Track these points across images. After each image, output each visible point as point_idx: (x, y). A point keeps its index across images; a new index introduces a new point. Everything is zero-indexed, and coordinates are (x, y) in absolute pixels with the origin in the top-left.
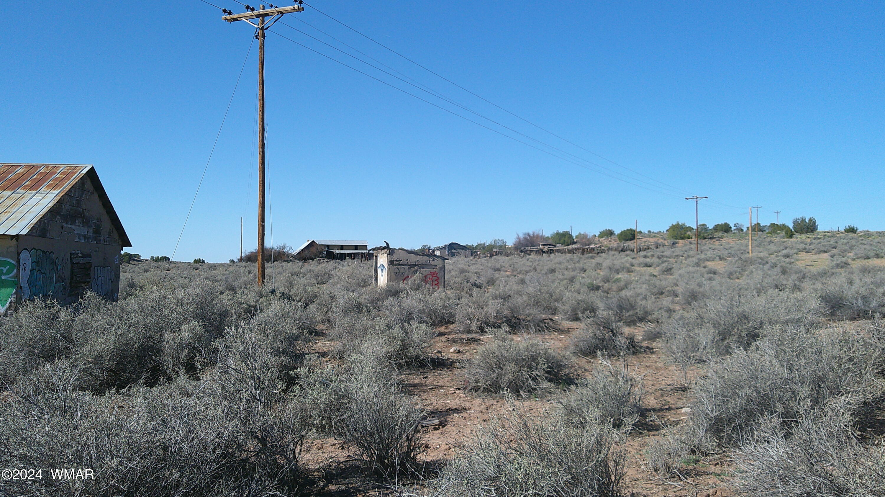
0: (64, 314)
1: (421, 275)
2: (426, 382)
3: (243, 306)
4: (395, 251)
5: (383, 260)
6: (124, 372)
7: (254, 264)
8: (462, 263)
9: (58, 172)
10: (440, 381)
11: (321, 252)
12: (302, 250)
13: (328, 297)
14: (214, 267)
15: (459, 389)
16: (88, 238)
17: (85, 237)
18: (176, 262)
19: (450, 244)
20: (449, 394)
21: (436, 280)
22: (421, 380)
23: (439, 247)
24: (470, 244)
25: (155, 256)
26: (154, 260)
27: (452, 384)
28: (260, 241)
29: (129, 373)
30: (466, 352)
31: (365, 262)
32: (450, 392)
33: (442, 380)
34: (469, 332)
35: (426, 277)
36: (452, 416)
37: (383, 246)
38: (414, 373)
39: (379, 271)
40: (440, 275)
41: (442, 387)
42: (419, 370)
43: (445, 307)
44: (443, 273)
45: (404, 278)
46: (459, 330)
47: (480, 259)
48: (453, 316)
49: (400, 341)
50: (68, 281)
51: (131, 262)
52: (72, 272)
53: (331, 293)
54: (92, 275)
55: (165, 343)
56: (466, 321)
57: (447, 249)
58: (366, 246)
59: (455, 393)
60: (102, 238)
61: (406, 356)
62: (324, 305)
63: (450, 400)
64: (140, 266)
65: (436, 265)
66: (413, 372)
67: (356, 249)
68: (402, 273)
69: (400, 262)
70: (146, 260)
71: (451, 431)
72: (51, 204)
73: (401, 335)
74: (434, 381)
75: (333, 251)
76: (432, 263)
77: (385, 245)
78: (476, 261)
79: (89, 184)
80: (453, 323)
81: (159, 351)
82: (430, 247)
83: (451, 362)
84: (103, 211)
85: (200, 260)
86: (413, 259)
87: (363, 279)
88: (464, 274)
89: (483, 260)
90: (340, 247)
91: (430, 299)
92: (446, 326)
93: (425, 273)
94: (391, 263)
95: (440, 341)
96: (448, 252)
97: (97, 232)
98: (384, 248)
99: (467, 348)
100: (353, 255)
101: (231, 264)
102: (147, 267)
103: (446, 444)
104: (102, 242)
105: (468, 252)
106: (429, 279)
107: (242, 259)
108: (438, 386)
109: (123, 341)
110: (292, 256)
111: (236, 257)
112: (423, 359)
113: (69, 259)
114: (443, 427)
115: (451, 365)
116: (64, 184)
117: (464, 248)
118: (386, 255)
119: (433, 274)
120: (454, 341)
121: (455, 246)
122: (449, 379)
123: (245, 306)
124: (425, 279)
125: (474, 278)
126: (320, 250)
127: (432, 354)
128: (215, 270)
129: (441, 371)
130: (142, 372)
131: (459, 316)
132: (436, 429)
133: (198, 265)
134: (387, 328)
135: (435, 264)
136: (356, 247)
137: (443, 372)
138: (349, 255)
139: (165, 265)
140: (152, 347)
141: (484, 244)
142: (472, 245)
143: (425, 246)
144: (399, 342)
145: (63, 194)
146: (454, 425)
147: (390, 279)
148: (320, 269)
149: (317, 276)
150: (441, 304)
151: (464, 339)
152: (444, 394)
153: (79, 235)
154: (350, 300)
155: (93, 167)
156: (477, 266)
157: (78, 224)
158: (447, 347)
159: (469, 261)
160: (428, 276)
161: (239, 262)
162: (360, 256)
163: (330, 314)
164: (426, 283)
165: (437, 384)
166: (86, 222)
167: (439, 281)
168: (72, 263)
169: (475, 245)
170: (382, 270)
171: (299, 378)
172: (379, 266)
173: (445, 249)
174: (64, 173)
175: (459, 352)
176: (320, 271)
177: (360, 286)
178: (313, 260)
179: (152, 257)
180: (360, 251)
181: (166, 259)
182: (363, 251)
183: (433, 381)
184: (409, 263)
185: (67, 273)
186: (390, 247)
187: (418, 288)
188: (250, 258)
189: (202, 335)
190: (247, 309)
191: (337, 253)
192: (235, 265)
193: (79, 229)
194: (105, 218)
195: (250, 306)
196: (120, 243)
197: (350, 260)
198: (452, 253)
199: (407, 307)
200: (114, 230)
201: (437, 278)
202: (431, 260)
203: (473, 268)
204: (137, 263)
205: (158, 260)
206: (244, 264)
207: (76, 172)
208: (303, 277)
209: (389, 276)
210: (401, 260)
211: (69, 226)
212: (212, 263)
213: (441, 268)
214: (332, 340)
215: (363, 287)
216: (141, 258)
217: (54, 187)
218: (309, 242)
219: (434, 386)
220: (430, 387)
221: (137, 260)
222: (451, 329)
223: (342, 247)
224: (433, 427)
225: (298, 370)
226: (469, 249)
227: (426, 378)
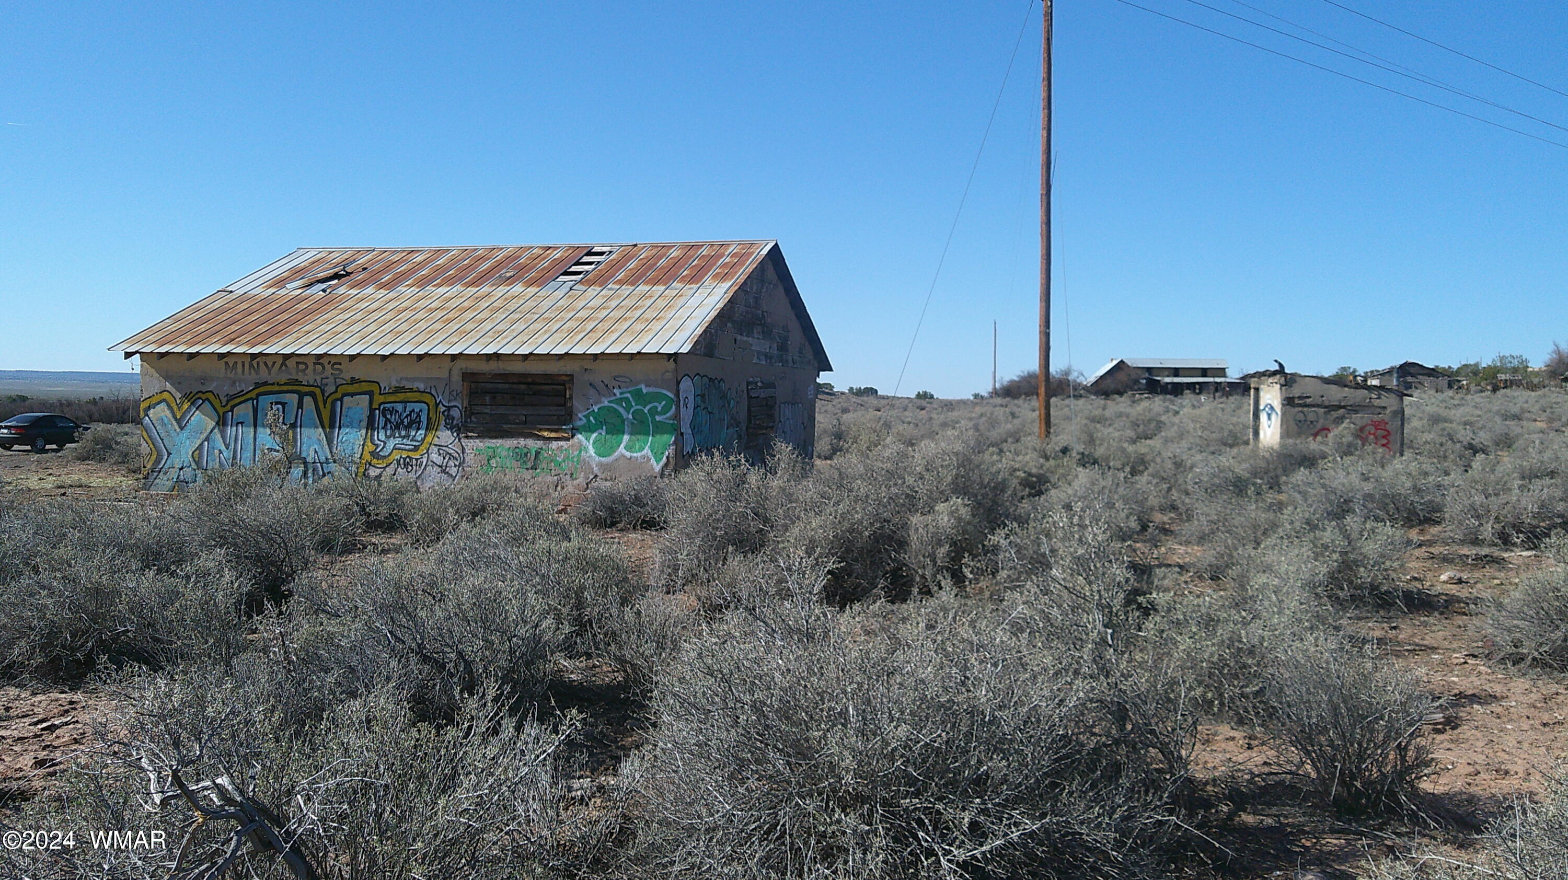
0: (753, 478)
1: (1352, 426)
2: (1397, 637)
3: (1018, 473)
4: (1298, 379)
5: (1271, 395)
6: (849, 575)
7: (1016, 401)
8: (1433, 404)
9: (727, 253)
10: (1427, 637)
11: (1136, 381)
12: (1101, 377)
13: (1169, 465)
14: (949, 405)
15: (1474, 656)
16: (771, 358)
17: (766, 355)
18: (888, 398)
19: (1401, 366)
20: (1452, 663)
21: (1384, 437)
22: (1387, 632)
23: (1377, 371)
24: (1443, 365)
25: (855, 386)
26: (853, 393)
27: (1455, 645)
28: (1043, 362)
29: (857, 578)
30: (1476, 583)
31: (1221, 400)
32: (1456, 661)
33: (1432, 635)
34: (1476, 542)
35: (1362, 429)
36: (1468, 708)
37: (1272, 369)
38: (1368, 618)
39: (1263, 417)
40: (1394, 425)
41: (1434, 649)
42: (1377, 612)
43: (1417, 490)
44: (1400, 423)
45: (1316, 430)
46: (1451, 537)
47: (1469, 396)
48: (1438, 509)
49: (1338, 554)
50: (744, 426)
51: (819, 396)
52: (749, 411)
53: (1175, 456)
54: (777, 415)
55: (912, 533)
56: (1469, 519)
57: (1395, 375)
58: (1224, 369)
59: (1466, 663)
60: (790, 359)
61: (1351, 582)
62: (1163, 479)
63: (1457, 676)
64: (834, 403)
65: (1385, 408)
66: (1364, 615)
67: (1204, 375)
68: (1312, 422)
69: (1308, 401)
70: (843, 393)
71: (1472, 738)
72: (721, 305)
73: (1341, 542)
74: (1414, 635)
75: (1158, 378)
76: (1377, 402)
77: (1277, 367)
78: (1463, 399)
79: (771, 274)
80: (1439, 523)
81: (902, 544)
82: (1355, 371)
83: (1445, 601)
84: (790, 314)
85: (925, 393)
86: (1335, 394)
87: (1230, 431)
88: (1441, 425)
89: (1478, 398)
90: (1173, 371)
91: (1387, 474)
92: (1421, 527)
93: (1360, 423)
94: (1289, 402)
95: (1414, 558)
96: (1398, 380)
97: (783, 348)
98: (1274, 373)
99: (1476, 575)
100: (1197, 386)
101: (975, 401)
102: (845, 405)
103: (1469, 764)
104: (791, 364)
105: (1443, 382)
106: (1370, 433)
107: (995, 393)
108: (1422, 645)
109: (846, 525)
110: (1083, 388)
111: (985, 389)
112: (1387, 593)
113: (745, 391)
114: (1453, 728)
115: (1447, 607)
116: (736, 272)
117: (1433, 372)
118: (1278, 386)
119: (1377, 425)
120: (1446, 560)
121: (1412, 370)
122: (1447, 633)
123: (1021, 474)
124: (1360, 434)
125: (1465, 435)
126: (1134, 376)
127: (1403, 581)
128: (953, 410)
129: (1426, 618)
130: (876, 577)
131: (1453, 508)
132: (1439, 732)
133: (923, 403)
134: (1308, 528)
135: (1383, 405)
136: (1204, 372)
137: (1431, 620)
138: (1191, 386)
139: (871, 400)
140: (890, 538)
141: (1477, 365)
142: (1450, 367)
143: (1344, 369)
144: (1335, 556)
145: (737, 288)
146: (1477, 727)
147: (1286, 433)
148: (1141, 412)
149: (1135, 425)
150: (1408, 484)
151: (1467, 556)
152: (1442, 663)
153: (759, 352)
154: (1221, 471)
155: (776, 244)
156: (1468, 409)
157: (756, 336)
158: (1430, 570)
159: (1447, 399)
160: (1368, 428)
161: (991, 397)
162: (1212, 388)
163: (1175, 494)
164: (1364, 441)
165: (1421, 642)
166: (767, 333)
167: (1391, 438)
168: (750, 397)
169: (1455, 366)
170: (1269, 416)
171: (1156, 610)
172: (1261, 407)
173: (1392, 375)
174: (735, 255)
175: (1460, 581)
176: (1140, 414)
177: (1225, 444)
178: (1121, 394)
179: (852, 389)
180: (1211, 380)
181: (872, 391)
182: (1218, 380)
183: (1412, 636)
184: (1327, 403)
185: (743, 415)
186: (1287, 371)
187: (1347, 451)
188: (1011, 391)
189: (969, 523)
190: (1025, 479)
191: (1167, 383)
192: (985, 402)
193: (757, 343)
194: (794, 325)
195: (1030, 475)
196: (816, 365)
197: (1192, 396)
198: (1406, 382)
199: (1340, 487)
200: (807, 344)
201: (1386, 433)
202: (1374, 396)
203: (1457, 414)
204: (829, 397)
205: (860, 393)
206: (999, 401)
207: (753, 253)
208: (1110, 425)
209: (1284, 427)
210: (1309, 397)
211: (745, 338)
212: (945, 398)
213: (1395, 413)
214: (1187, 543)
215: (1231, 446)
216: (835, 390)
217: (723, 277)
218: (1115, 363)
219: (1417, 645)
220: (1409, 648)
221: (828, 394)
222: (1434, 536)
223: (1176, 372)
224: (1431, 727)
225: (1154, 595)
226: (1444, 375)
227: (1395, 628)
